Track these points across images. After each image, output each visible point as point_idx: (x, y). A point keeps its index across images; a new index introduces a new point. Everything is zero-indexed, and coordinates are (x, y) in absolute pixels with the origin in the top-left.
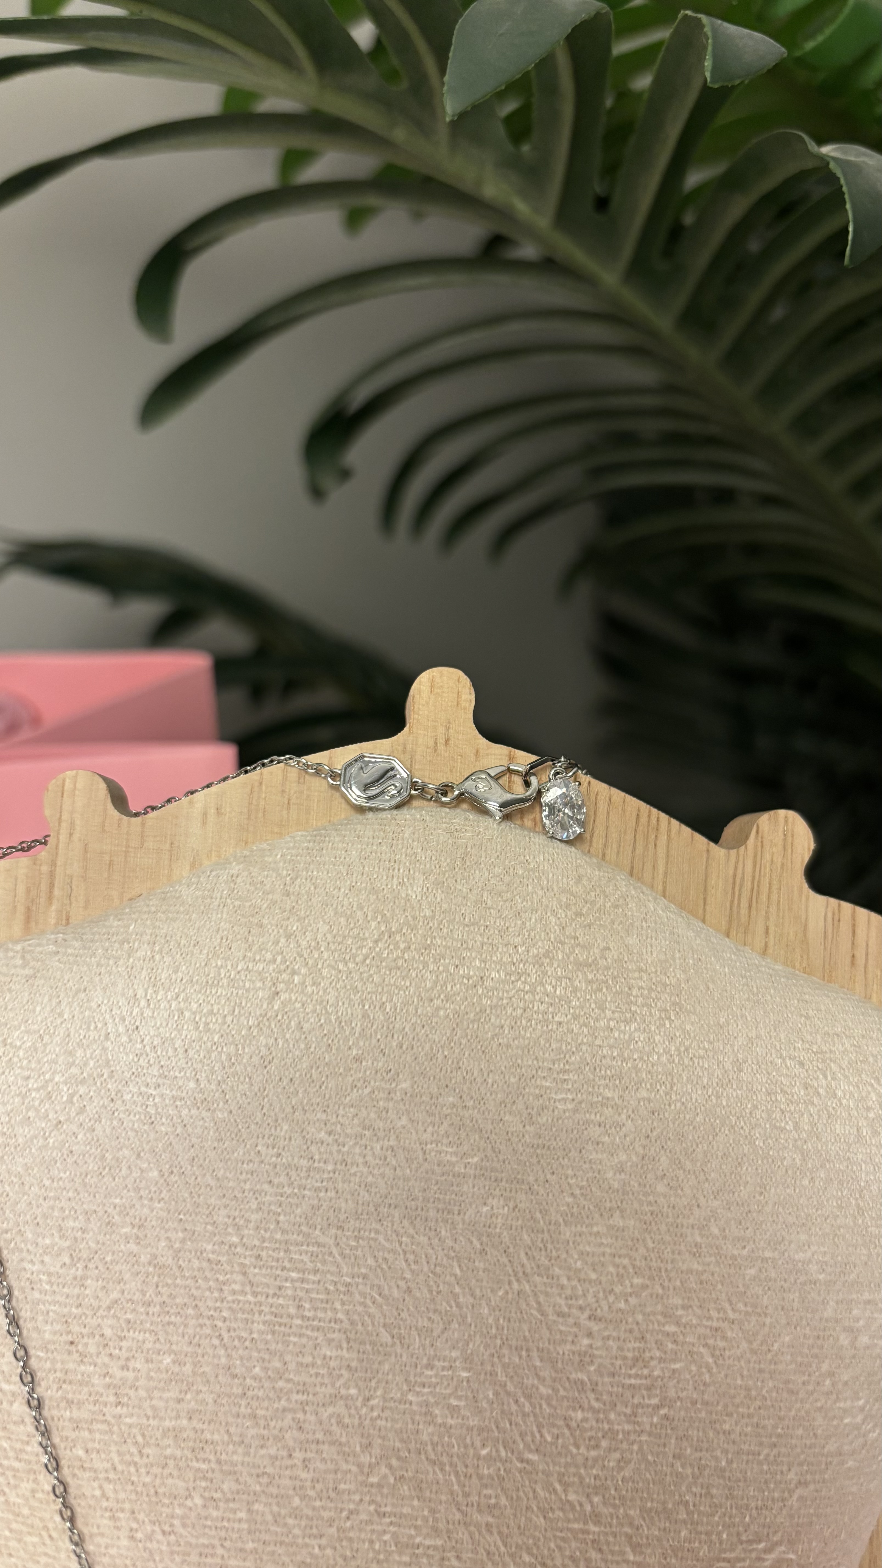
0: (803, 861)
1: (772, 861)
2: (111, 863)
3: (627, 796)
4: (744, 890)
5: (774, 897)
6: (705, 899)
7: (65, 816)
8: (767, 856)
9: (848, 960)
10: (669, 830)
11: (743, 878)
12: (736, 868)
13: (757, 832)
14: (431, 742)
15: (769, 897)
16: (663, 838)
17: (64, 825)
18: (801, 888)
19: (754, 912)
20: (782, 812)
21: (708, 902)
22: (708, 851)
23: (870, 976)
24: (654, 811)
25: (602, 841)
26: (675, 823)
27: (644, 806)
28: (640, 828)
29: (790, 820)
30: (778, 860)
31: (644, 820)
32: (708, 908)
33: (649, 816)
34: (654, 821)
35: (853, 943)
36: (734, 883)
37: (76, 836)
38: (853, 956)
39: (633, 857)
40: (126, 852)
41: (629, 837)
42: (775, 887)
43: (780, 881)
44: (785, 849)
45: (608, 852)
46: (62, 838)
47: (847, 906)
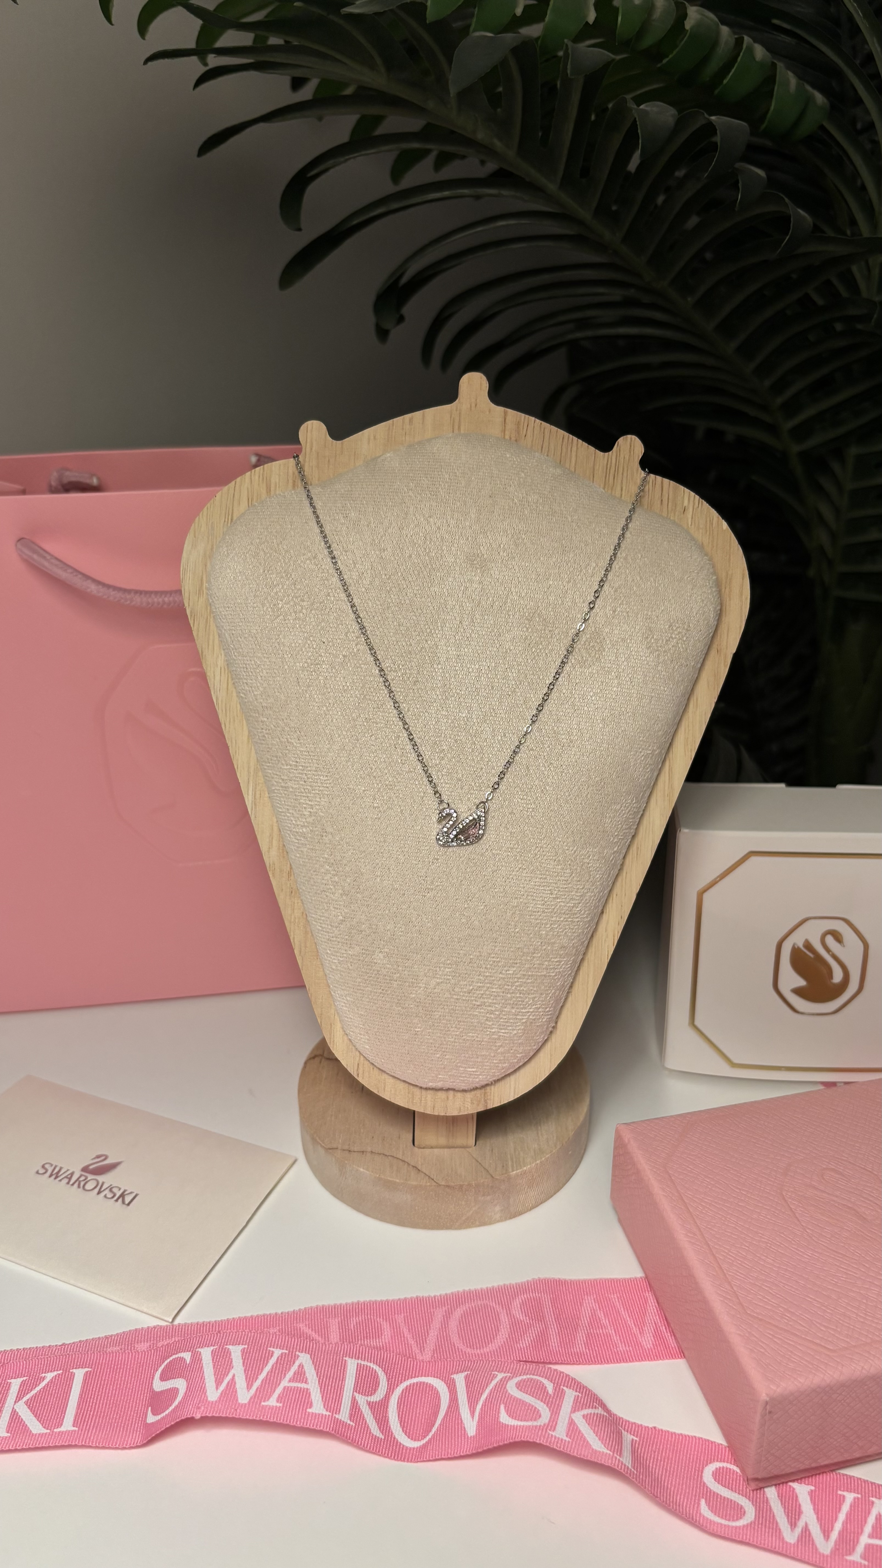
0: (639, 456)
1: (624, 458)
2: (329, 461)
3: (559, 429)
4: (611, 471)
5: (625, 474)
6: (593, 475)
7: (308, 440)
8: (622, 456)
9: (659, 502)
10: (577, 445)
11: (611, 466)
12: (608, 461)
13: (618, 445)
14: (469, 406)
15: (623, 474)
16: (574, 449)
17: (308, 444)
18: (638, 470)
19: (615, 481)
20: (629, 436)
21: (595, 476)
22: (595, 453)
23: (670, 509)
24: (571, 436)
25: (547, 450)
26: (580, 441)
27: (566, 434)
28: (564, 443)
29: (633, 439)
30: (627, 457)
31: (566, 440)
32: (595, 479)
33: (568, 438)
34: (570, 440)
35: (662, 494)
36: (607, 468)
37: (314, 449)
38: (662, 500)
39: (561, 457)
40: (336, 456)
41: (559, 448)
42: (625, 469)
43: (628, 467)
44: (630, 452)
45: (549, 455)
46: (308, 449)
47: (659, 478)
